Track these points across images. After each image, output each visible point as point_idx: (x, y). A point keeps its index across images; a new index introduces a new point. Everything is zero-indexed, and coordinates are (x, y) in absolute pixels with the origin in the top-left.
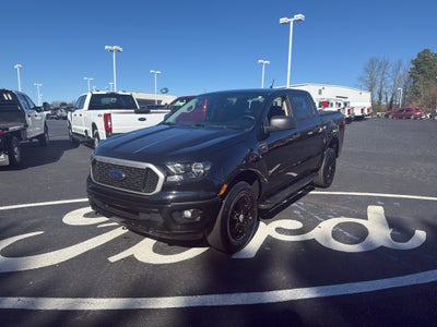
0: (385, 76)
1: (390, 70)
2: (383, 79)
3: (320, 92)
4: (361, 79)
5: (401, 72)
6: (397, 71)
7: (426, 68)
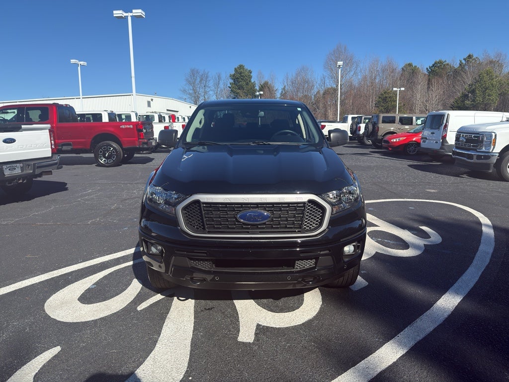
0: (207, 89)
1: (211, 84)
2: (205, 93)
3: (149, 104)
4: (184, 91)
5: (221, 86)
6: (217, 85)
7: (243, 83)
